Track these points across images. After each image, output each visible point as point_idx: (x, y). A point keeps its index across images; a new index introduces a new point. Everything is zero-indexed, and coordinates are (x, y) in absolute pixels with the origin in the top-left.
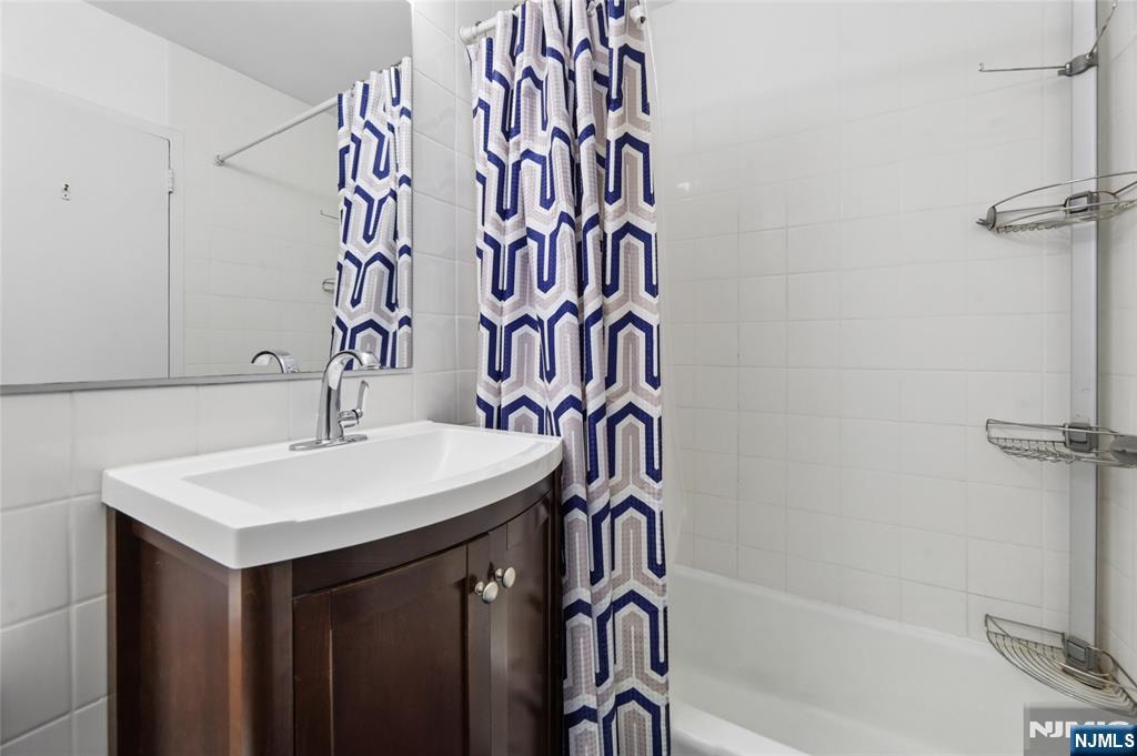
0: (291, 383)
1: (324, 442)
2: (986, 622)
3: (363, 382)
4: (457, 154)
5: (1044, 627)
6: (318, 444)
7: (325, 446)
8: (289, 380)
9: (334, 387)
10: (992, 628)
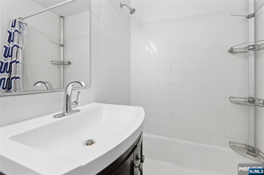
0: (52, 93)
1: (66, 114)
2: (230, 143)
3: (79, 92)
4: (101, 22)
5: (242, 143)
6: (64, 115)
7: (67, 115)
8: (51, 92)
9: (69, 94)
10: (231, 144)
